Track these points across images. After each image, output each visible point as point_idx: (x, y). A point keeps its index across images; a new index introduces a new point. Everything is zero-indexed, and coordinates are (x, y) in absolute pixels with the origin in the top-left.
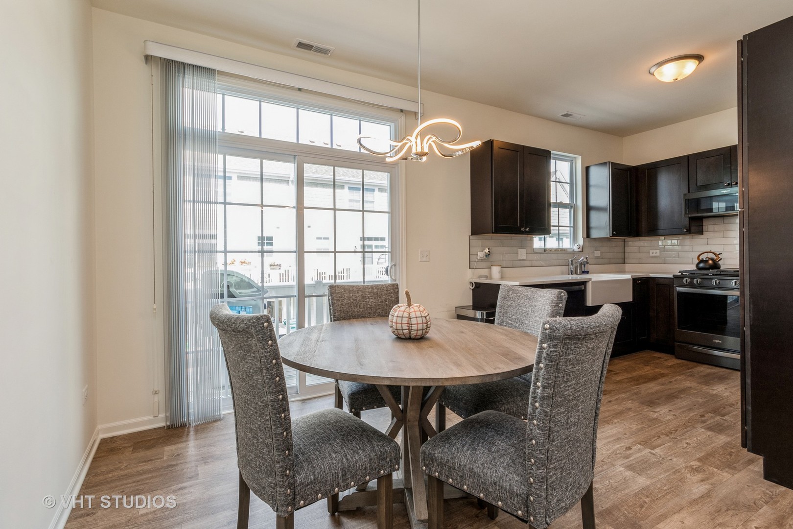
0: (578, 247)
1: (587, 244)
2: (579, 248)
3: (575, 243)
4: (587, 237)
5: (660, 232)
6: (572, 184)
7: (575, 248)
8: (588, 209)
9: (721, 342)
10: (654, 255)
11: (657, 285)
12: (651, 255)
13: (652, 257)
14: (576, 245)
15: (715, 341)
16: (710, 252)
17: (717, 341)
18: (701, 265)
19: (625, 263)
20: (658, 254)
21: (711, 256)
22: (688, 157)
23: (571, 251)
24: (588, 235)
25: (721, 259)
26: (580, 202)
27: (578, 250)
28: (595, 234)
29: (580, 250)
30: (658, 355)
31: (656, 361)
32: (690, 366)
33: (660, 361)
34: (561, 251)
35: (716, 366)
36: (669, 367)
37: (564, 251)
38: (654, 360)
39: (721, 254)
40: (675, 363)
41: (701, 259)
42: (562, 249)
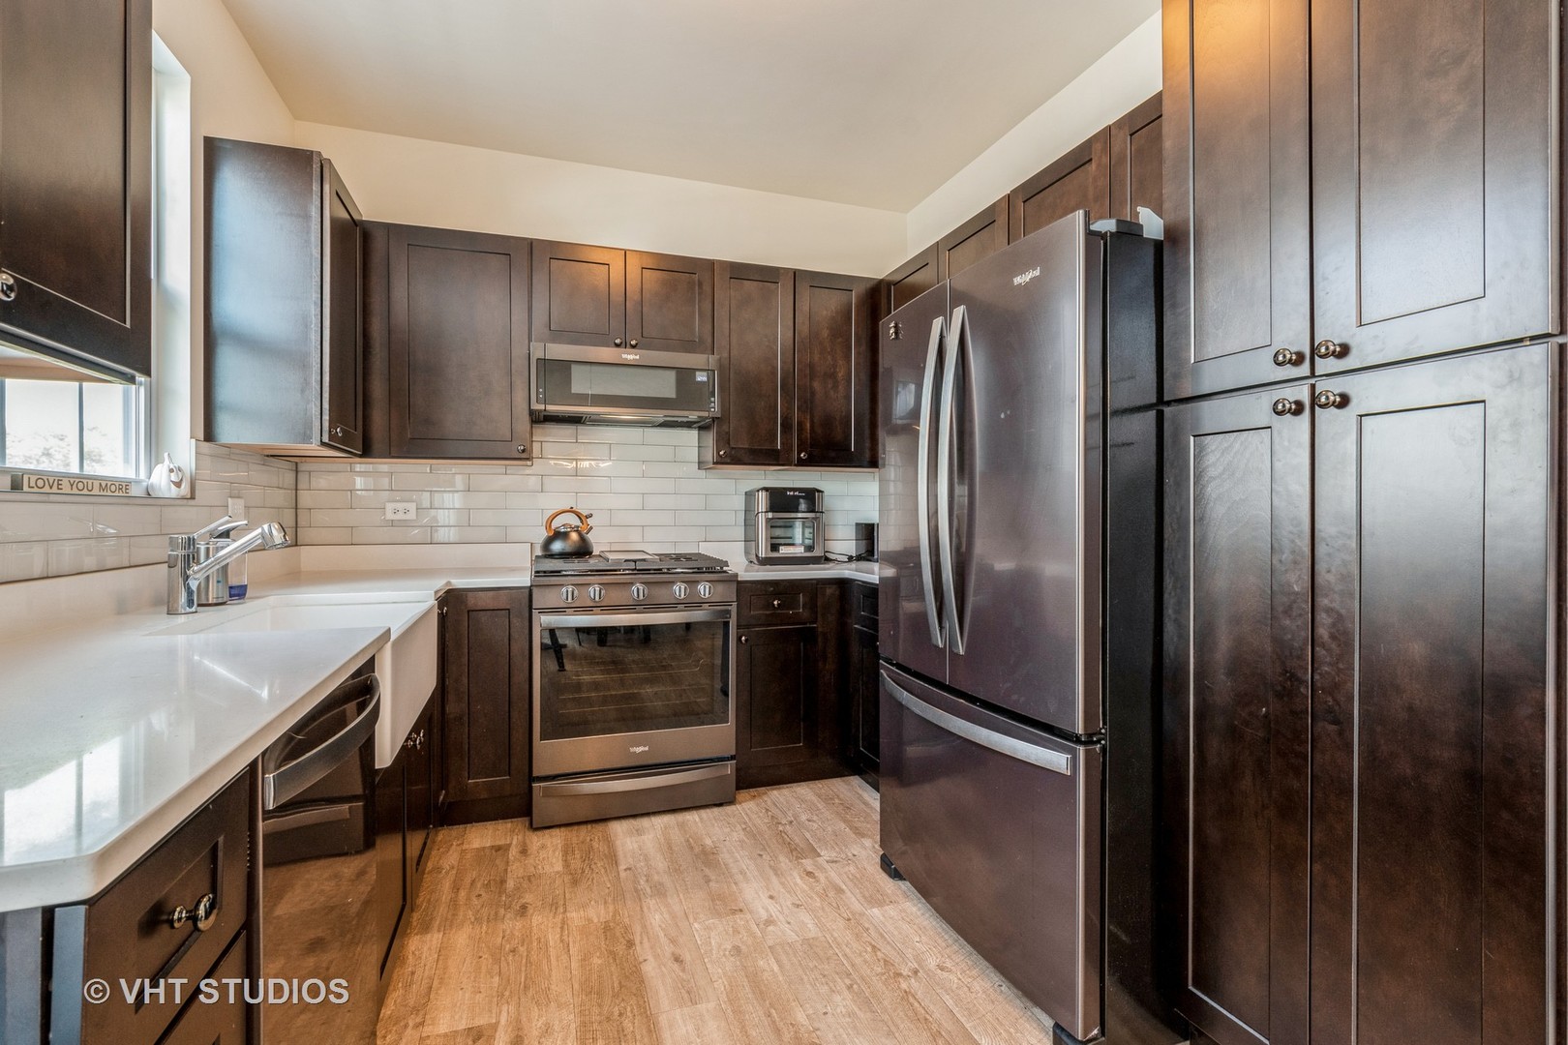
0: (174, 477)
1: (210, 466)
2: (178, 485)
3: (158, 460)
4: (208, 440)
7: (160, 479)
9: (646, 748)
10: (400, 516)
11: (470, 612)
12: (390, 516)
13: (393, 523)
14: (167, 470)
15: (634, 750)
16: (571, 511)
17: (637, 750)
18: (557, 546)
19: (296, 545)
20: (412, 515)
21: (574, 521)
22: (531, 243)
23: (138, 491)
24: (209, 435)
25: (591, 528)
27: (174, 492)
28: (230, 430)
29: (183, 490)
30: (480, 837)
31: (509, 870)
32: (595, 845)
33: (517, 864)
34: (102, 493)
35: (634, 816)
36: (575, 882)
37: (117, 494)
38: (502, 867)
39: (591, 516)
40: (559, 854)
41: (553, 528)
42: (109, 484)
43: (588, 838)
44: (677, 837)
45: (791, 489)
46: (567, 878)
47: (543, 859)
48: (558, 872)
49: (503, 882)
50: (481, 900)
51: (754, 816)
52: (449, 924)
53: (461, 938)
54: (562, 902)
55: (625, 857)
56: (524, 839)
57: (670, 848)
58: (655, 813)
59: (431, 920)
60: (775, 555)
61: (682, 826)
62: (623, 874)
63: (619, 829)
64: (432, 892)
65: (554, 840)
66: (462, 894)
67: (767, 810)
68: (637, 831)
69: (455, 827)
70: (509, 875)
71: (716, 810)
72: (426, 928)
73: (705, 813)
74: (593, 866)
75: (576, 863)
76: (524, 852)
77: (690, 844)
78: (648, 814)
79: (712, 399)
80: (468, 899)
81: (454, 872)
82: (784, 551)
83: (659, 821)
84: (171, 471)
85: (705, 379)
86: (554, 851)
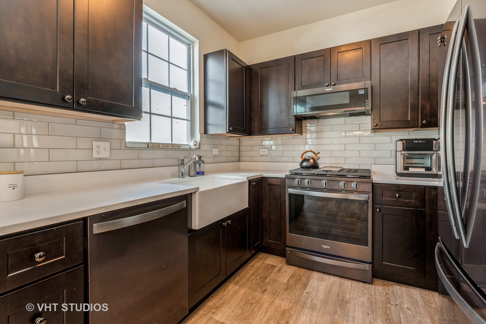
1: (205, 140)
2: (195, 145)
3: (192, 139)
4: (205, 134)
5: (270, 131)
6: (190, 71)
7: (192, 144)
8: (206, 104)
9: (329, 247)
10: (264, 153)
11: (269, 185)
12: (261, 153)
13: (262, 155)
14: (192, 141)
15: (323, 246)
16: (311, 151)
17: (326, 247)
19: (240, 161)
20: (267, 153)
21: (312, 155)
22: (295, 57)
23: (187, 147)
24: (206, 132)
25: (319, 158)
26: (197, 92)
27: (194, 147)
28: (212, 130)
29: (197, 147)
30: (271, 260)
31: (271, 275)
32: (303, 278)
33: (274, 274)
34: (172, 148)
35: (324, 273)
36: (286, 289)
37: (177, 148)
38: (269, 273)
39: (319, 153)
40: (289, 276)
41: (304, 158)
42: (174, 145)
43: (302, 275)
44: (335, 289)
45: (416, 140)
46: (285, 286)
47: (283, 276)
48: (284, 283)
49: (266, 278)
50: (256, 281)
51: (378, 294)
52: (243, 285)
53: (242, 292)
54: (277, 294)
55: (310, 288)
56: (282, 266)
57: (329, 292)
58: (333, 275)
59: (240, 281)
60: (406, 172)
61: (341, 285)
62: (304, 294)
63: (316, 275)
64: (247, 273)
65: (291, 270)
66: (253, 277)
67: (387, 294)
68: (322, 279)
69: (267, 254)
70: (270, 276)
71: (361, 284)
72: (236, 284)
73: (355, 283)
74: (296, 286)
75: (292, 282)
76: (279, 271)
77: (339, 294)
78: (330, 274)
79: (367, 101)
80: (253, 279)
81: (256, 269)
82: (411, 170)
83: (332, 279)
84: (194, 142)
85: (363, 93)
86: (288, 275)
